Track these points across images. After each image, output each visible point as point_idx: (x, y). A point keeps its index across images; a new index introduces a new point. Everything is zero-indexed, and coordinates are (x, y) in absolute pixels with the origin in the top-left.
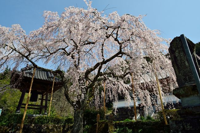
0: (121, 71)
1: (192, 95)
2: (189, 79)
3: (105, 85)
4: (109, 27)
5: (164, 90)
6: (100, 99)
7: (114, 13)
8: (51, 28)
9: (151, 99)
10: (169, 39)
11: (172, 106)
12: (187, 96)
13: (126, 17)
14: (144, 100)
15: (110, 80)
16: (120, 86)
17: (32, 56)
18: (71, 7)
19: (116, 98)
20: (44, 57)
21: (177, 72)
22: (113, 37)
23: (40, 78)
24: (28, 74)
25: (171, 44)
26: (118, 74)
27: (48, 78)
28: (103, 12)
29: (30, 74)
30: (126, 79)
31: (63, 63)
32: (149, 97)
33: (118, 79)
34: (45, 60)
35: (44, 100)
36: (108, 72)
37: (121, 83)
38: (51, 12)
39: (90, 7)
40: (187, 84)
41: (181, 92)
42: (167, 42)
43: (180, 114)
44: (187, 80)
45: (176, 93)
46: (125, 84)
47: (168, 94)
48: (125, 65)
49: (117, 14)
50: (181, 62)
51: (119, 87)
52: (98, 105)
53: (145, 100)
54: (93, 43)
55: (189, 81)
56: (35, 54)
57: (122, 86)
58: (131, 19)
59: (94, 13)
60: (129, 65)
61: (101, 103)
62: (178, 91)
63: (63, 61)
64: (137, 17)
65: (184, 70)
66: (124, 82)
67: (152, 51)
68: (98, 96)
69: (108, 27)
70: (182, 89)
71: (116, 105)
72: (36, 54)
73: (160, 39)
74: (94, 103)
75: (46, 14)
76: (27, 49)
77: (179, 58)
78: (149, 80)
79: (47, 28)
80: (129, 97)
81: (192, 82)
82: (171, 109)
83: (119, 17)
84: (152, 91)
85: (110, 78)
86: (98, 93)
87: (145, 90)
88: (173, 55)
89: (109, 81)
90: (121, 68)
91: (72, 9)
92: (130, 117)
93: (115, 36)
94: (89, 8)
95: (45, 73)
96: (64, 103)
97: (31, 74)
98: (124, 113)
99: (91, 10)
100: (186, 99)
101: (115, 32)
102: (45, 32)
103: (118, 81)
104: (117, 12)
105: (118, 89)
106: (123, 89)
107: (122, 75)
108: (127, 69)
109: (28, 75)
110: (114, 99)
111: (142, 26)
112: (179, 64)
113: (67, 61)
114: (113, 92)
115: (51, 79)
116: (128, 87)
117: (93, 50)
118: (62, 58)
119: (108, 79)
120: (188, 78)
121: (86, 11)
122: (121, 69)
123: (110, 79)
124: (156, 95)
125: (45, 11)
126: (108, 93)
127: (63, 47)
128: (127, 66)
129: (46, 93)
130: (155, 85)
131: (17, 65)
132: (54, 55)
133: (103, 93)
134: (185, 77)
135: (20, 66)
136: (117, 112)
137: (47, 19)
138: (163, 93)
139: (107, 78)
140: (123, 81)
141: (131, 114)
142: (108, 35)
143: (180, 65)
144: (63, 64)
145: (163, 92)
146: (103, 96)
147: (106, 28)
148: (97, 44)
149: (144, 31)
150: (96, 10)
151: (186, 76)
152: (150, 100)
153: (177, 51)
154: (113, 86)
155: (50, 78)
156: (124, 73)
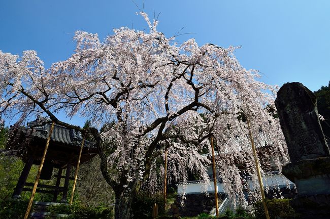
0: (194, 133)
1: (314, 176)
2: (308, 151)
3: (167, 155)
4: (181, 62)
5: (264, 167)
6: (158, 178)
7: (190, 40)
8: (87, 59)
9: (242, 182)
10: (275, 86)
11: (278, 193)
12: (306, 178)
13: (208, 48)
14: (230, 182)
15: (175, 148)
16: (191, 157)
17: (50, 102)
18: (124, 27)
19: (184, 177)
20: (69, 104)
21: (289, 138)
22: (184, 77)
23: (58, 140)
24: (39, 133)
25: (279, 93)
26: (189, 137)
27: (72, 141)
28: (174, 39)
29: (43, 132)
30: (202, 146)
31: (99, 116)
32: (238, 177)
33: (188, 146)
34: (70, 110)
35: (63, 177)
36: (172, 134)
37: (192, 153)
38: (87, 33)
39: (155, 30)
40: (305, 159)
41: (295, 171)
42: (272, 91)
43: (294, 206)
44: (305, 151)
45: (288, 172)
46: (199, 155)
47: (271, 173)
48: (201, 123)
49: (195, 43)
50: (295, 123)
51: (189, 158)
52: (155, 188)
53: (232, 183)
54: (152, 86)
55: (309, 154)
56: (54, 100)
57: (195, 157)
58: (216, 51)
59: (158, 39)
60: (208, 125)
61: (158, 184)
62: (292, 169)
63: (100, 112)
64: (226, 50)
65: (299, 136)
66: (199, 152)
67: (250, 105)
68: (155, 174)
69: (179, 63)
70: (297, 166)
71: (184, 188)
72: (56, 100)
73: (261, 85)
74: (147, 185)
75: (79, 36)
76: (43, 91)
77: (291, 116)
78: (240, 150)
79: (81, 59)
80: (206, 176)
81: (313, 155)
82: (277, 198)
83: (197, 47)
84: (244, 168)
85: (175, 144)
86: (154, 168)
87: (231, 165)
88: (282, 111)
89: (173, 149)
90: (194, 129)
91: (126, 32)
92: (205, 211)
93: (188, 76)
94: (151, 31)
95: (68, 131)
96: (93, 184)
97: (45, 133)
98: (195, 204)
99: (155, 34)
100: (304, 182)
101: (189, 70)
102: (78, 65)
103: (188, 150)
104: (194, 40)
105: (188, 162)
106: (196, 163)
107: (197, 139)
108: (204, 130)
109: (39, 135)
110: (180, 179)
111: (233, 64)
112: (292, 126)
113: (105, 113)
114: (180, 167)
115: (78, 142)
116: (205, 160)
117: (149, 97)
118: (97, 107)
119: (172, 145)
120: (306, 149)
121: (147, 36)
122: (194, 131)
123: (175, 146)
124: (251, 174)
125: (78, 32)
126: (172, 168)
127: (101, 89)
128: (205, 125)
129: (67, 165)
130: (248, 158)
131: (24, 116)
132: (85, 102)
133: (162, 168)
134: (300, 147)
135: (28, 118)
136: (185, 200)
137: (79, 44)
138: (263, 172)
139: (170, 144)
140: (196, 149)
141: (206, 205)
142: (178, 74)
143: (293, 128)
144: (98, 118)
145: (262, 169)
146: (163, 173)
147: (176, 63)
148: (158, 87)
149: (237, 71)
150: (162, 35)
151: (303, 146)
152: (240, 182)
153: (288, 105)
154: (180, 157)
155: (76, 140)
156: (199, 137)
